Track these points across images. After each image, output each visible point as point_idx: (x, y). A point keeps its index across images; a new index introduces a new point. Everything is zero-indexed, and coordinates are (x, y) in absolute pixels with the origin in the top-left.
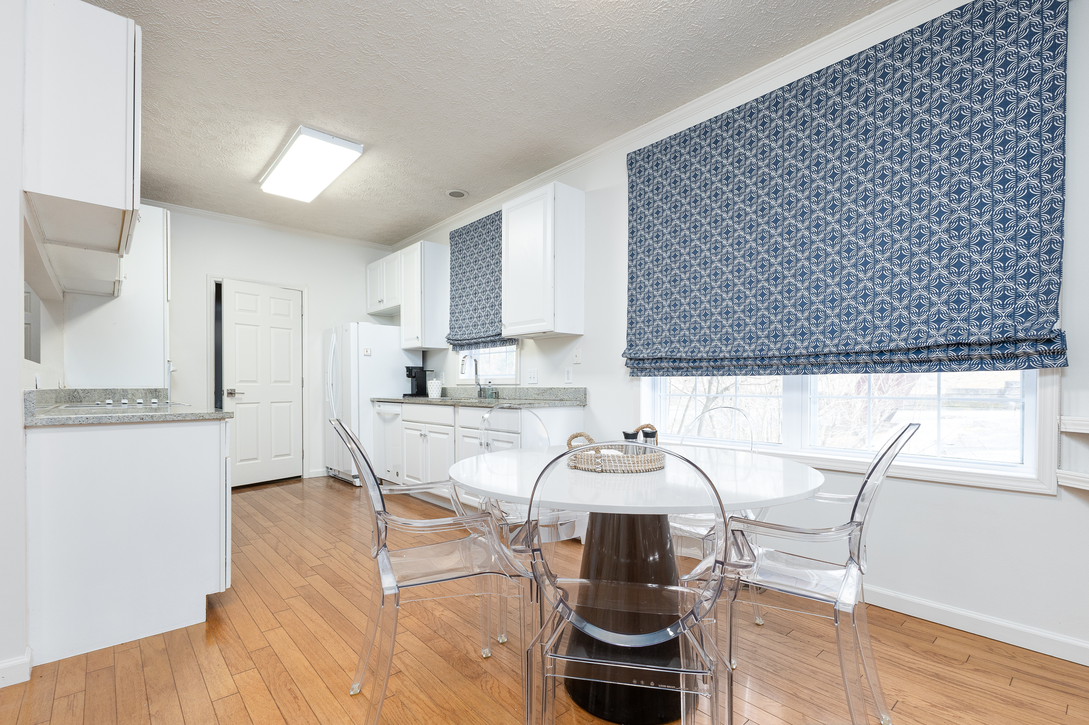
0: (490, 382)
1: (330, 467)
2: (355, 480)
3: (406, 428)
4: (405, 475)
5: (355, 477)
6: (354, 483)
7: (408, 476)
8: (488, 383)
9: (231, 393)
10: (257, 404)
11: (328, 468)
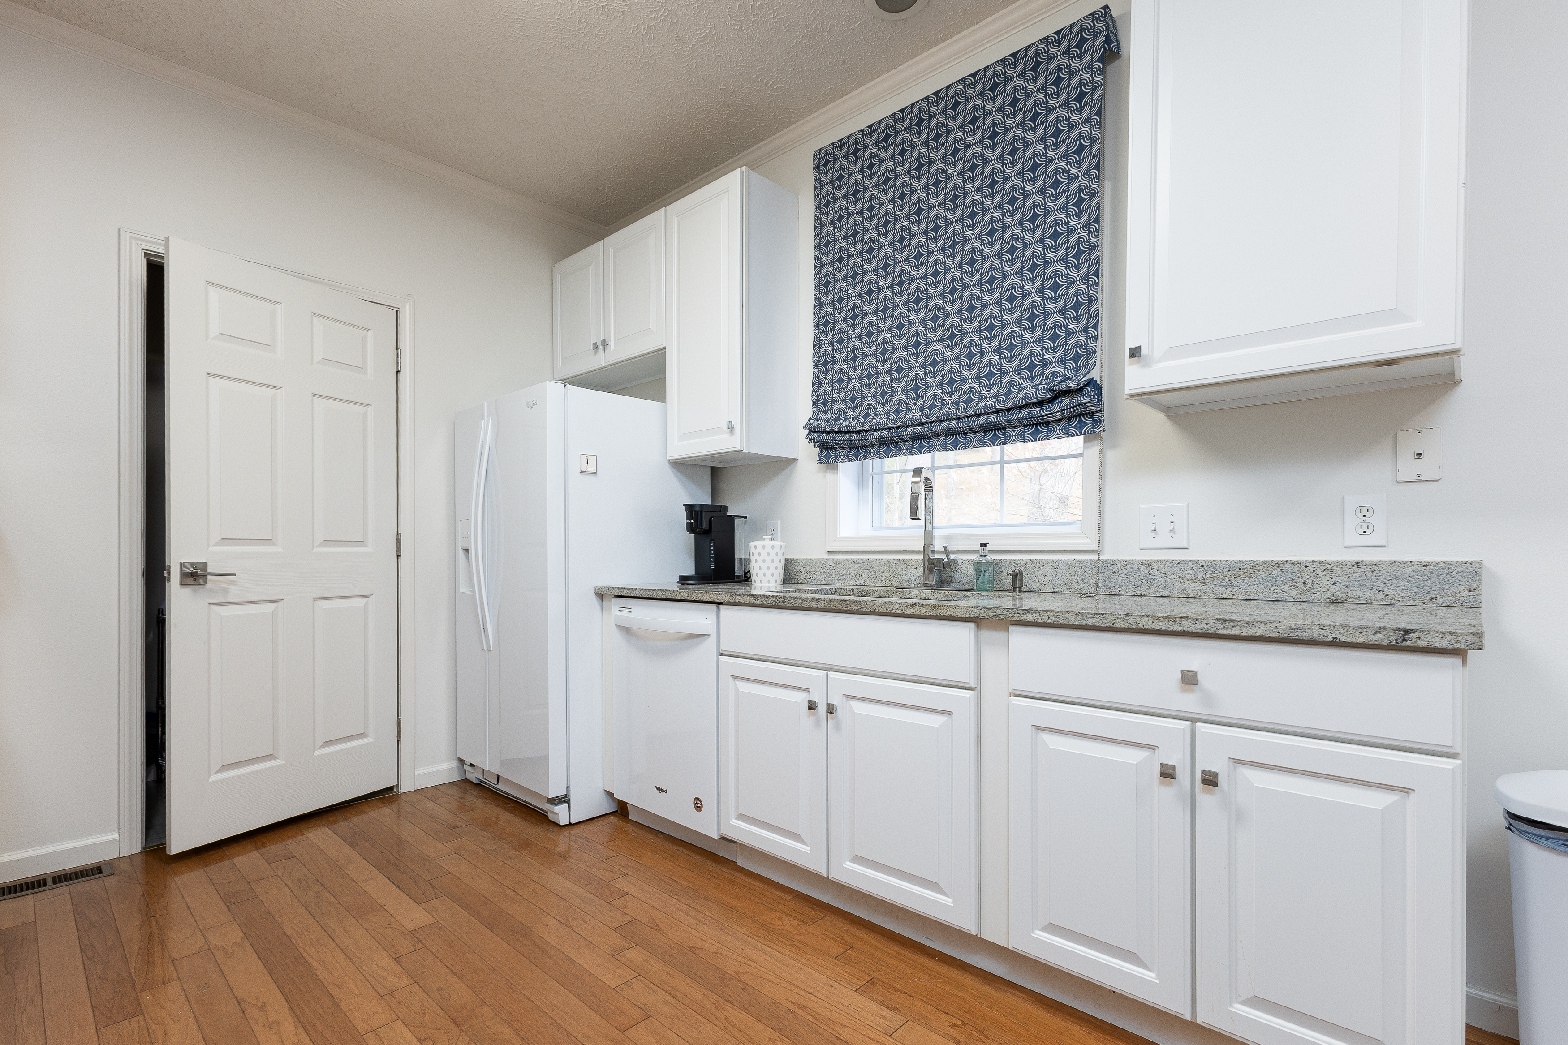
0: (984, 545)
1: (469, 761)
2: (557, 809)
3: (735, 677)
4: (733, 813)
5: (554, 801)
6: (551, 817)
7: (741, 817)
8: (978, 548)
9: (193, 575)
10: (274, 605)
11: (462, 762)
